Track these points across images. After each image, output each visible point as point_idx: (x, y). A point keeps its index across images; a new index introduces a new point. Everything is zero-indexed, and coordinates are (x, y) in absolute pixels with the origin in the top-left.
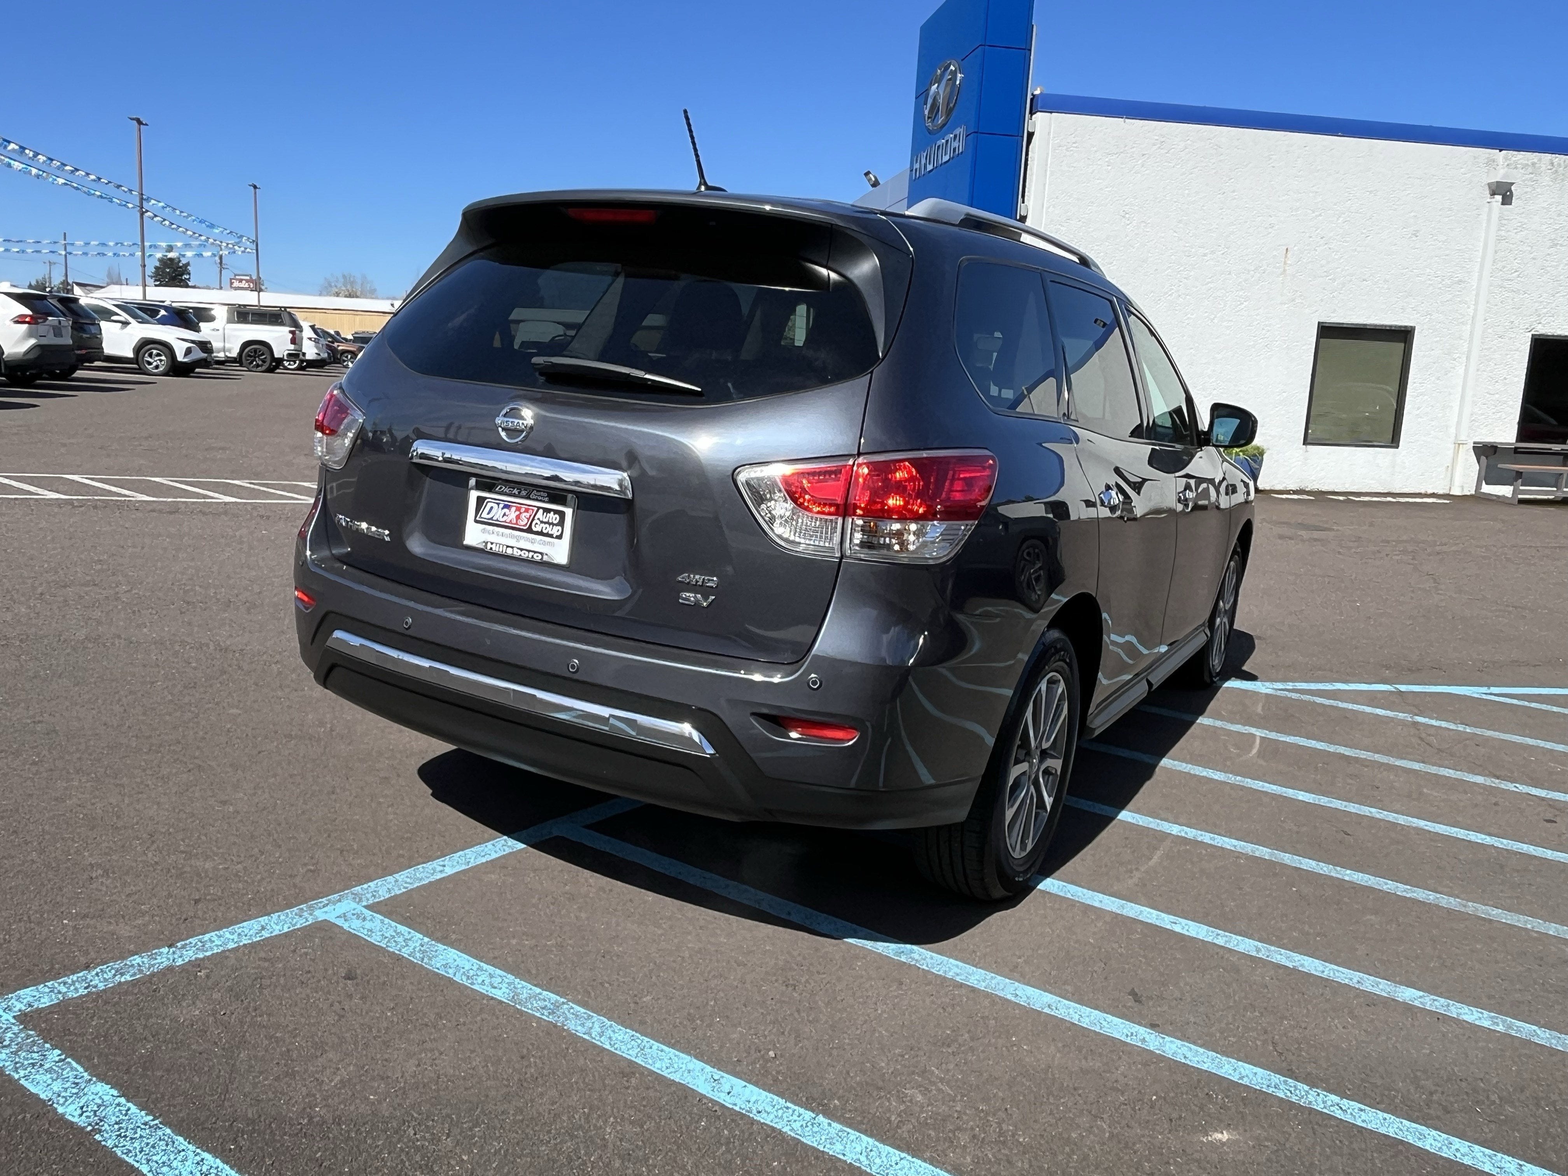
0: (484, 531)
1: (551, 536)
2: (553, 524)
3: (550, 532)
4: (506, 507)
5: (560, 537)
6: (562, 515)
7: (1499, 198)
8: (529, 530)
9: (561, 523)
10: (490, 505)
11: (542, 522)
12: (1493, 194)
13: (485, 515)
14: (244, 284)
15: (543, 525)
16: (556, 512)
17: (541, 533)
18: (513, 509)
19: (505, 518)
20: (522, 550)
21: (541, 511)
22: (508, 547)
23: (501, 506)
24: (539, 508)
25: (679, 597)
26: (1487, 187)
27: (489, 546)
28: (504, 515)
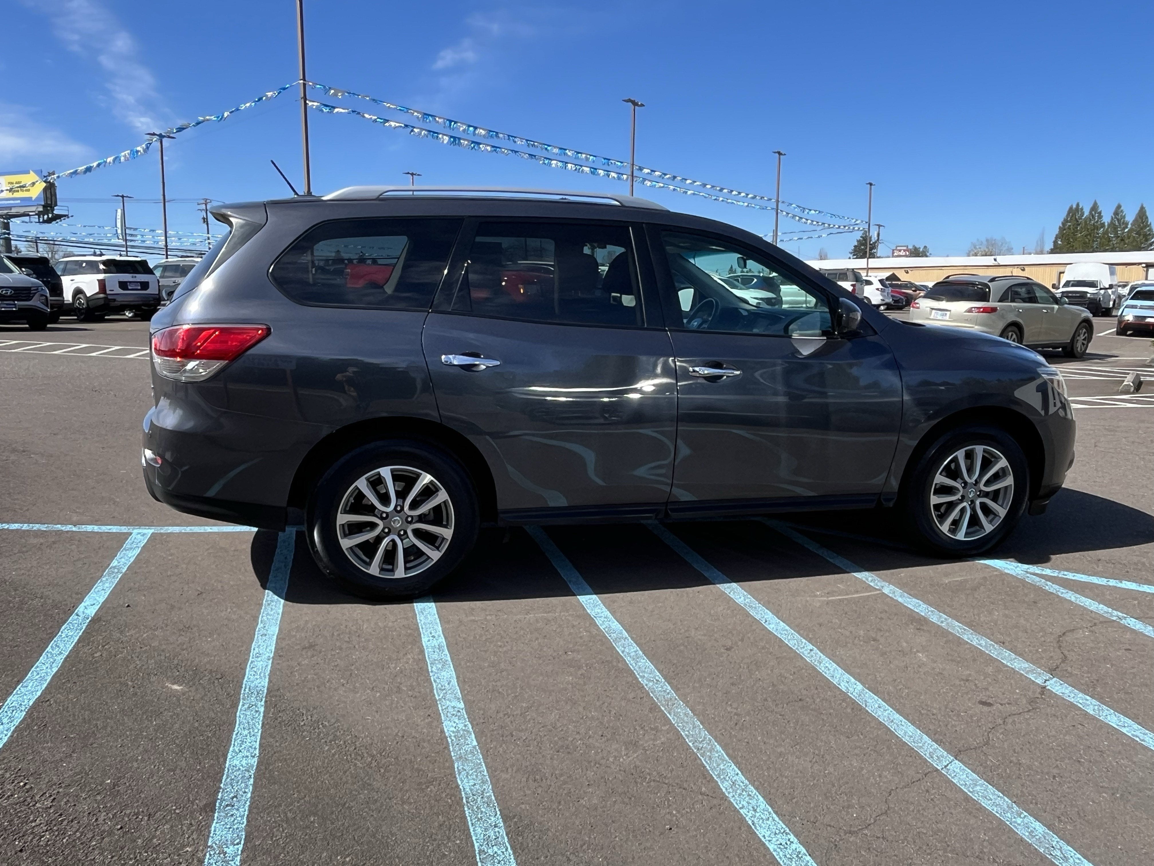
14: (902, 253)
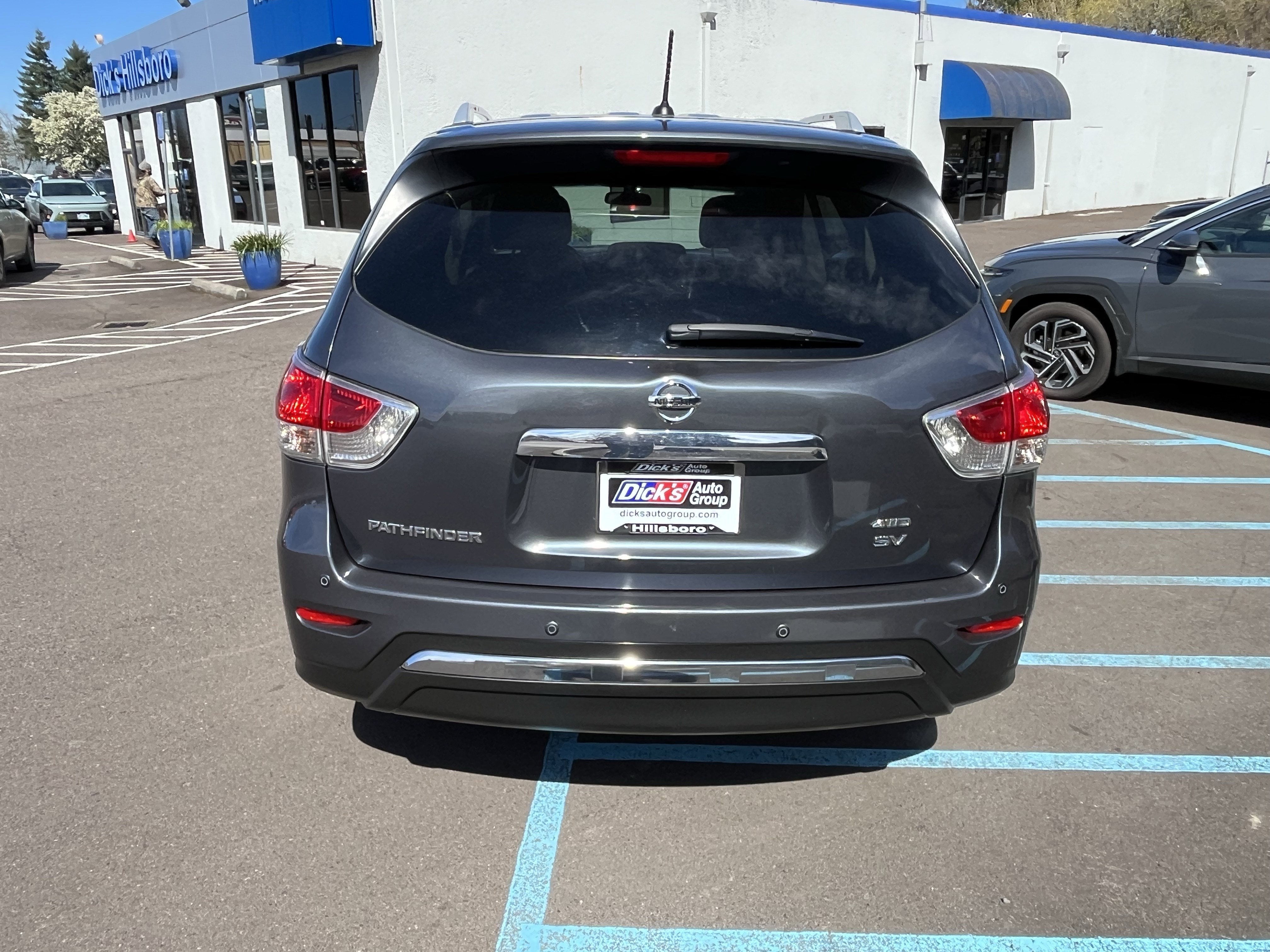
0: (622, 514)
1: (716, 507)
2: (716, 495)
3: (714, 503)
4: (649, 485)
5: (727, 506)
6: (727, 485)
7: (708, 24)
8: (687, 505)
9: (727, 492)
10: (627, 487)
11: (702, 494)
12: (705, 21)
13: (622, 497)
15: (702, 498)
16: (717, 482)
17: (703, 506)
18: (661, 486)
19: (650, 496)
20: (679, 526)
21: (699, 484)
22: (659, 525)
23: (644, 485)
24: (695, 481)
25: (874, 541)
26: (700, 17)
27: (634, 528)
28: (649, 493)
